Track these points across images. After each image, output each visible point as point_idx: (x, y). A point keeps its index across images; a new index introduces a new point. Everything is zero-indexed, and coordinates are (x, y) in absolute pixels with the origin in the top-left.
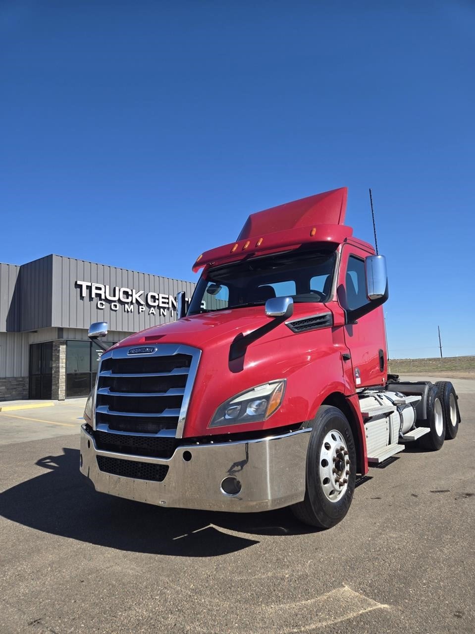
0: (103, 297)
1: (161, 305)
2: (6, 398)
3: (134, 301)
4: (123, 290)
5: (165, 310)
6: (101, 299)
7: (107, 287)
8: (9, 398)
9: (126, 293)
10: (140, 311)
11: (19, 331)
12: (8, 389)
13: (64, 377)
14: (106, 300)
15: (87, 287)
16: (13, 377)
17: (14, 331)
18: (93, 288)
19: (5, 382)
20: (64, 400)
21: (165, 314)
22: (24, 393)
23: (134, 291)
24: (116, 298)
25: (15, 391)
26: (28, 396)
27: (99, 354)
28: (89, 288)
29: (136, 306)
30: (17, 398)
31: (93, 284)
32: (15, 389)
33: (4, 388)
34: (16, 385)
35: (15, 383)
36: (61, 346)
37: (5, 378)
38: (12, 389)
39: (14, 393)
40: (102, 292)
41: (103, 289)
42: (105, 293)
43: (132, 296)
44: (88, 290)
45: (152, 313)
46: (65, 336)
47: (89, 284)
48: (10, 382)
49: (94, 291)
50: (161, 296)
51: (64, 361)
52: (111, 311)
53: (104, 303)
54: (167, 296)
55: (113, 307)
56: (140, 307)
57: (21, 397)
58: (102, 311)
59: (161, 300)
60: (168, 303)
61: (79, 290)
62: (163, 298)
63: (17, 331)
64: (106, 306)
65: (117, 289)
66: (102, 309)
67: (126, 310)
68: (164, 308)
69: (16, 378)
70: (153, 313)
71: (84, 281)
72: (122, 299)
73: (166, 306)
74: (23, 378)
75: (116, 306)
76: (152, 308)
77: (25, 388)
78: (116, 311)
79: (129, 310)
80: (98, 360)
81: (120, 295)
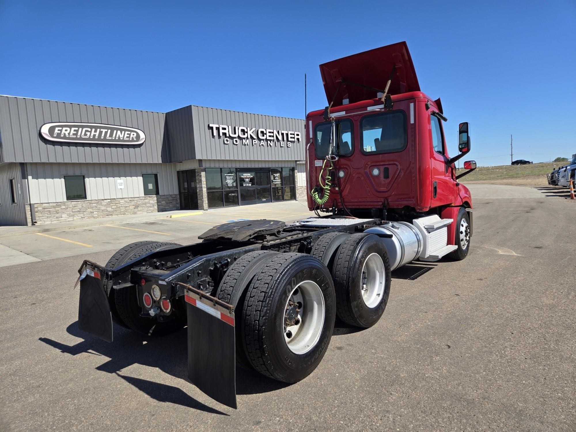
0: (228, 135)
1: (268, 138)
2: (166, 210)
3: (249, 137)
4: (241, 128)
5: (272, 142)
6: (226, 137)
7: (230, 127)
8: (169, 209)
10: (254, 144)
11: (171, 162)
12: (167, 203)
13: (206, 194)
14: (230, 137)
15: (216, 128)
16: (169, 195)
17: (167, 162)
19: (164, 198)
20: (207, 210)
21: (271, 145)
22: (177, 205)
23: (248, 128)
24: (236, 135)
25: (172, 204)
26: (180, 207)
27: (227, 177)
28: (218, 129)
29: (251, 140)
30: (174, 209)
31: (220, 125)
32: (171, 203)
33: (164, 202)
34: (172, 200)
35: (171, 199)
36: (202, 173)
37: (164, 196)
38: (170, 203)
39: (171, 205)
42: (229, 131)
43: (247, 132)
44: (217, 131)
46: (204, 165)
47: (218, 126)
48: (168, 198)
49: (221, 131)
50: (268, 130)
51: (205, 183)
52: (234, 145)
53: (228, 139)
55: (235, 142)
56: (254, 141)
57: (176, 209)
58: (228, 145)
59: (268, 134)
60: (273, 136)
61: (211, 130)
63: (169, 162)
64: (230, 141)
65: (237, 128)
66: (227, 144)
67: (244, 144)
68: (270, 140)
69: (171, 195)
70: (263, 145)
71: (214, 124)
73: (272, 138)
74: (176, 195)
75: (236, 141)
76: (262, 141)
77: (177, 202)
78: (237, 145)
79: (246, 144)
80: (226, 181)
81: (239, 133)
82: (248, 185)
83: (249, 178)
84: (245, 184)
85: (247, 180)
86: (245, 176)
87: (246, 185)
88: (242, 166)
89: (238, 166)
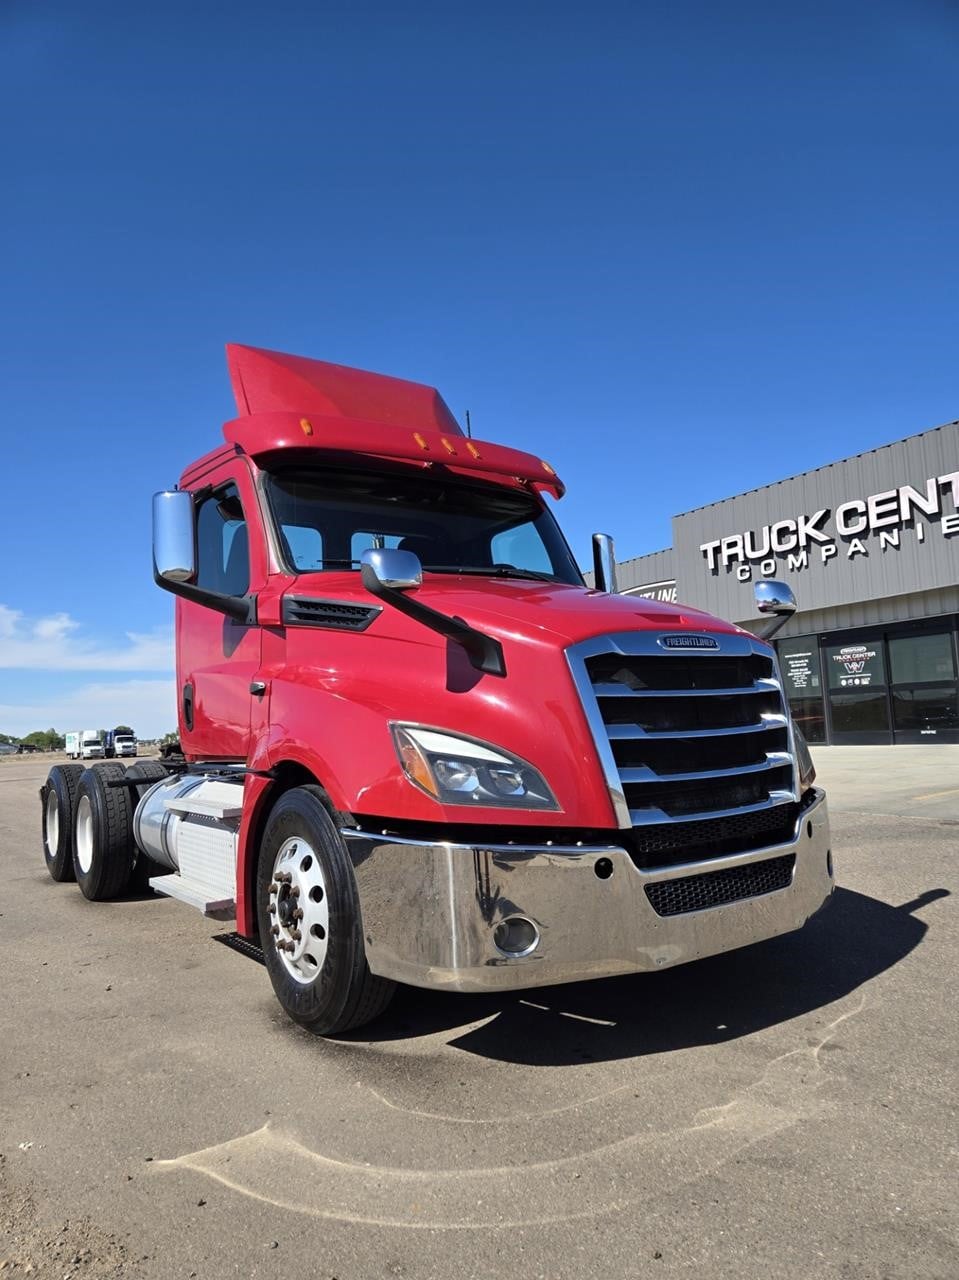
0: (741, 558)
1: (875, 523)
3: (802, 542)
4: (774, 528)
6: (739, 563)
7: (747, 535)
9: (783, 533)
10: (822, 559)
14: (747, 561)
18: (724, 547)
21: (896, 541)
23: (800, 520)
24: (766, 551)
28: (719, 550)
31: (723, 540)
40: (738, 550)
41: (740, 544)
42: (744, 548)
43: (796, 532)
45: (854, 553)
49: (726, 553)
50: (872, 500)
52: (763, 578)
53: (746, 567)
54: (893, 494)
55: (766, 571)
56: (824, 548)
59: (874, 511)
60: (898, 511)
62: (879, 504)
64: (751, 572)
65: (766, 530)
66: (745, 581)
67: (793, 566)
68: (888, 528)
70: (859, 552)
72: (777, 548)
73: (894, 519)
75: (769, 566)
76: (855, 541)
78: (773, 575)
79: (800, 564)
80: (790, 674)
81: (769, 541)
82: (857, 682)
83: (861, 659)
84: (847, 679)
85: (855, 666)
86: (845, 654)
87: (851, 681)
88: (832, 625)
89: (820, 627)
